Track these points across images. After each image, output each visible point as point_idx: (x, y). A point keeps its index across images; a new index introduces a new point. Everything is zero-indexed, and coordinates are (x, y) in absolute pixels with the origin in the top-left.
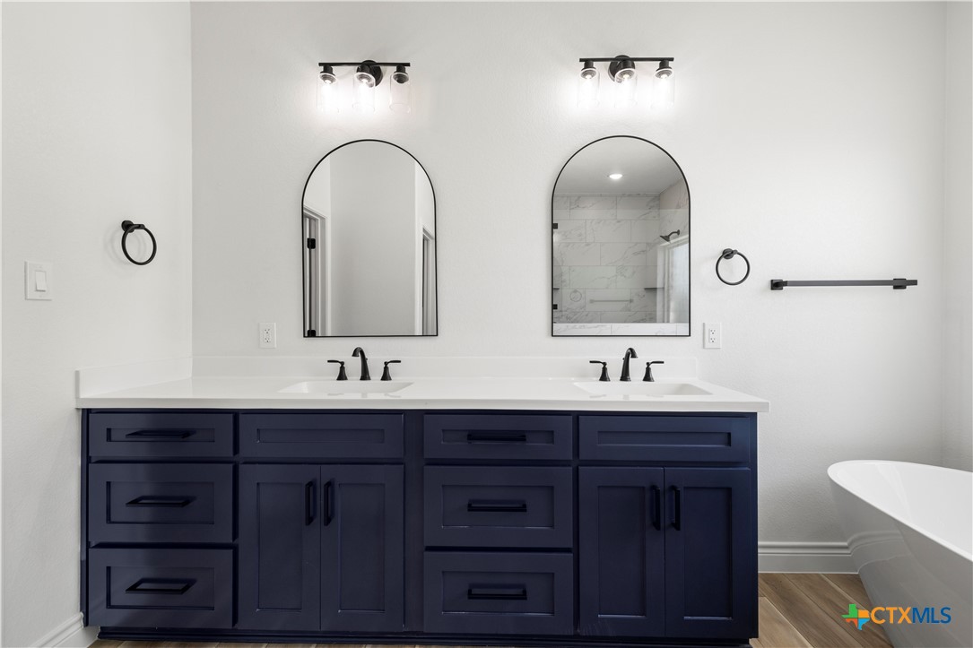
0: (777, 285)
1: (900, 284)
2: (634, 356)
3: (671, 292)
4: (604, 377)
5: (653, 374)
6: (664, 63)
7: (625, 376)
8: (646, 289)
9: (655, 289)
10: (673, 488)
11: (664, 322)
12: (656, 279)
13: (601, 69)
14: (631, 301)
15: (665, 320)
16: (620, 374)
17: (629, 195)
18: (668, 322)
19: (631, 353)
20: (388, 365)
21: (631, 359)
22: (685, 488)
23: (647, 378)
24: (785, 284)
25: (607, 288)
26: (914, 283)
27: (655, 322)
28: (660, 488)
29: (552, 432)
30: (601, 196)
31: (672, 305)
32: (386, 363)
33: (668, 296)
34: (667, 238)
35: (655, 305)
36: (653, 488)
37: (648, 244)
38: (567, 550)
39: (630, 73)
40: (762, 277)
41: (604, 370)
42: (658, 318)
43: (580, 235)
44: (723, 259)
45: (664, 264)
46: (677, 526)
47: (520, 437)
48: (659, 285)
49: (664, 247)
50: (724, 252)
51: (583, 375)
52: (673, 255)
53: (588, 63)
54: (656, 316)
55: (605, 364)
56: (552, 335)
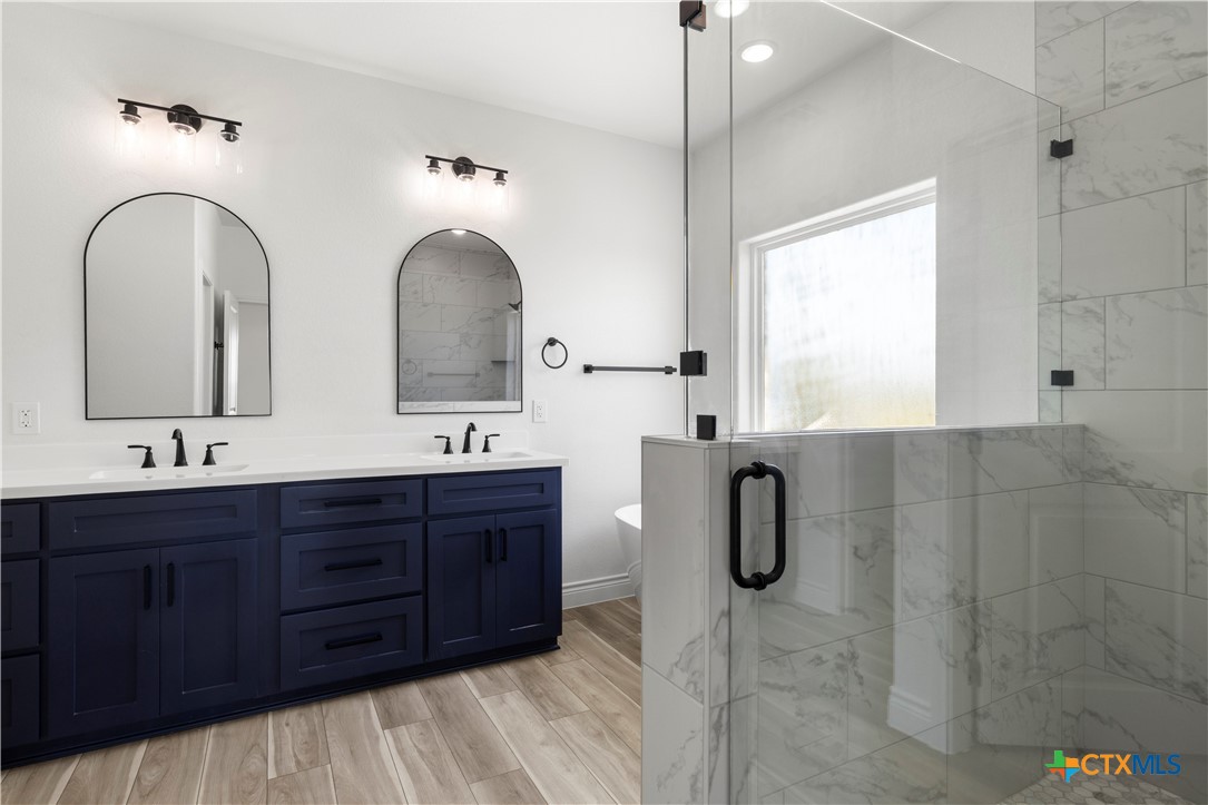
0: (588, 369)
1: (669, 371)
2: (474, 430)
4: (448, 451)
5: (491, 446)
6: (500, 176)
7: (466, 449)
8: (493, 362)
9: (504, 362)
10: (502, 530)
12: (505, 351)
13: (446, 168)
14: (477, 375)
16: (462, 446)
17: (474, 252)
19: (472, 427)
20: (212, 449)
21: (472, 433)
22: (512, 529)
23: (486, 449)
24: (595, 368)
25: (449, 359)
26: (675, 370)
28: (493, 531)
29: (405, 494)
30: (441, 248)
32: (209, 447)
36: (488, 531)
37: (495, 310)
38: (417, 593)
39: (471, 178)
40: (576, 363)
41: (448, 443)
43: (416, 293)
44: (548, 346)
46: (504, 559)
47: (375, 500)
48: (509, 358)
50: (550, 340)
51: (429, 450)
53: (434, 162)
55: (448, 438)
56: (398, 412)
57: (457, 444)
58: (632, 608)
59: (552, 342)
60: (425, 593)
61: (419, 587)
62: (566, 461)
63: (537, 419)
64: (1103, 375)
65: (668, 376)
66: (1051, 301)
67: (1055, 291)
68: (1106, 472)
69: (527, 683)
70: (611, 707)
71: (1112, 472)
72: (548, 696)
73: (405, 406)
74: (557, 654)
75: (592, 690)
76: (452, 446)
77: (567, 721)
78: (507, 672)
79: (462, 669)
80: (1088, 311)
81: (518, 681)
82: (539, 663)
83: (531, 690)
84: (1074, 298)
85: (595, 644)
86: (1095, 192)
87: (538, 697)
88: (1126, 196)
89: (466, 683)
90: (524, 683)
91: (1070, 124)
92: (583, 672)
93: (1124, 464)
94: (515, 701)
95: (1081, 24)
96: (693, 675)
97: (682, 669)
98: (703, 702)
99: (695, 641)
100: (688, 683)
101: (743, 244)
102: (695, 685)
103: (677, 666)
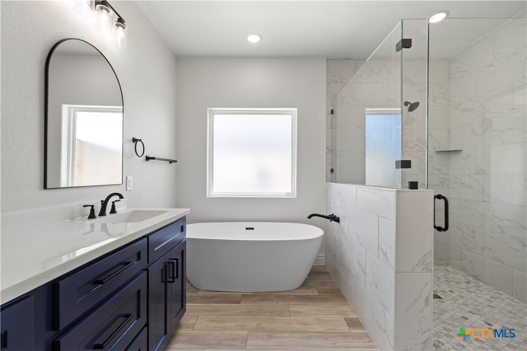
0: (148, 158)
1: (171, 161)
4: (92, 216)
6: (120, 20)
7: (104, 213)
23: (113, 211)
24: (154, 158)
26: (176, 162)
38: (145, 327)
41: (92, 210)
50: (133, 139)
56: (45, 187)
57: (97, 210)
60: (148, 324)
61: (146, 321)
63: (128, 189)
65: (171, 164)
66: (329, 150)
67: (330, 148)
69: (201, 343)
70: (252, 324)
72: (222, 340)
74: (183, 322)
75: (232, 324)
76: (95, 212)
77: (251, 342)
82: (184, 332)
83: (211, 344)
87: (219, 344)
90: (200, 345)
91: (334, 106)
92: (212, 321)
95: (337, 82)
96: (426, 265)
97: (420, 266)
98: (431, 272)
99: (427, 254)
100: (423, 269)
101: (208, 109)
102: (427, 268)
103: (417, 265)
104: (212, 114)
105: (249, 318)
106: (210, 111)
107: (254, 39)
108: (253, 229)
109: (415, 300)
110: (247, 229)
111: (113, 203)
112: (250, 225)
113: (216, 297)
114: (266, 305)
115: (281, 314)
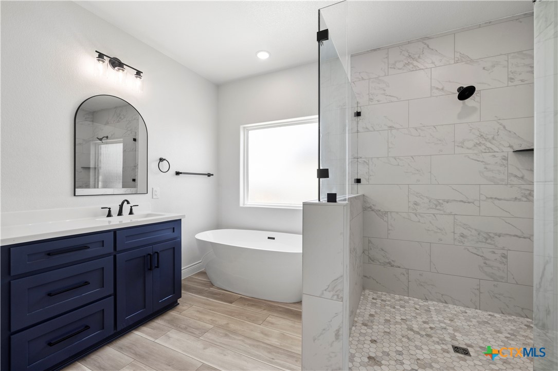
0: (178, 173)
1: (209, 175)
2: (129, 203)
3: (100, 171)
4: (109, 215)
5: (134, 211)
6: (139, 73)
7: (120, 214)
8: (82, 167)
9: (89, 168)
10: (156, 252)
11: (95, 188)
12: (90, 162)
15: (96, 186)
16: (117, 212)
18: (98, 188)
19: (127, 202)
21: (124, 205)
22: (160, 251)
23: (131, 213)
24: (181, 173)
26: (213, 175)
27: (89, 188)
28: (152, 254)
29: (103, 241)
31: (100, 178)
33: (98, 173)
34: (101, 139)
35: (89, 178)
36: (149, 255)
38: (111, 296)
39: (123, 70)
40: (174, 170)
41: (109, 211)
42: (91, 185)
45: (95, 154)
46: (158, 267)
48: (92, 165)
49: (96, 143)
52: (100, 149)
53: (101, 56)
54: (89, 184)
55: (110, 209)
56: (75, 195)
57: (115, 211)
58: (200, 278)
59: (161, 160)
60: (115, 294)
61: (112, 292)
62: (184, 216)
63: (154, 197)
64: (368, 180)
65: (209, 177)
66: (354, 158)
67: (356, 156)
68: (369, 208)
69: (175, 324)
70: (223, 322)
71: (370, 207)
72: (190, 327)
73: (79, 191)
74: (179, 307)
75: (209, 318)
76: (112, 213)
77: (208, 334)
78: (159, 322)
79: (134, 329)
80: (365, 162)
81: (169, 326)
82: (173, 313)
83: (179, 327)
84: (361, 158)
85: (194, 297)
86: (367, 128)
87: (185, 329)
88: (374, 131)
89: (140, 335)
90: (173, 325)
91: (360, 107)
92: (198, 311)
93: (373, 205)
94: (174, 335)
95: (363, 79)
96: (336, 292)
97: (329, 291)
98: (342, 301)
99: (337, 279)
100: (333, 295)
101: (242, 127)
102: (338, 296)
103: (326, 290)
104: (247, 130)
105: (226, 317)
106: (244, 128)
107: (263, 56)
108: (274, 239)
109: (324, 330)
110: (269, 238)
111: (131, 207)
112: (272, 234)
113: (219, 294)
114: (251, 310)
115: (255, 320)
